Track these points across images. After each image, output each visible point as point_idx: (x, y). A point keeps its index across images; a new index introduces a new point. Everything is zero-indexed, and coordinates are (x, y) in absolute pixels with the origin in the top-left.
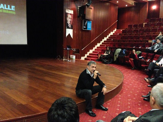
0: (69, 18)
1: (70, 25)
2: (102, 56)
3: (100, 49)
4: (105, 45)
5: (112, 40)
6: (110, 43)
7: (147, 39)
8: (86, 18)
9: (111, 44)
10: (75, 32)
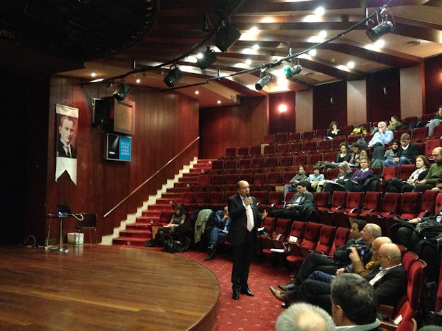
0: (67, 129)
1: (69, 146)
2: (161, 232)
3: (155, 211)
4: (168, 201)
5: (188, 185)
6: (182, 194)
7: (273, 183)
8: (115, 130)
9: (185, 196)
10: (84, 166)
